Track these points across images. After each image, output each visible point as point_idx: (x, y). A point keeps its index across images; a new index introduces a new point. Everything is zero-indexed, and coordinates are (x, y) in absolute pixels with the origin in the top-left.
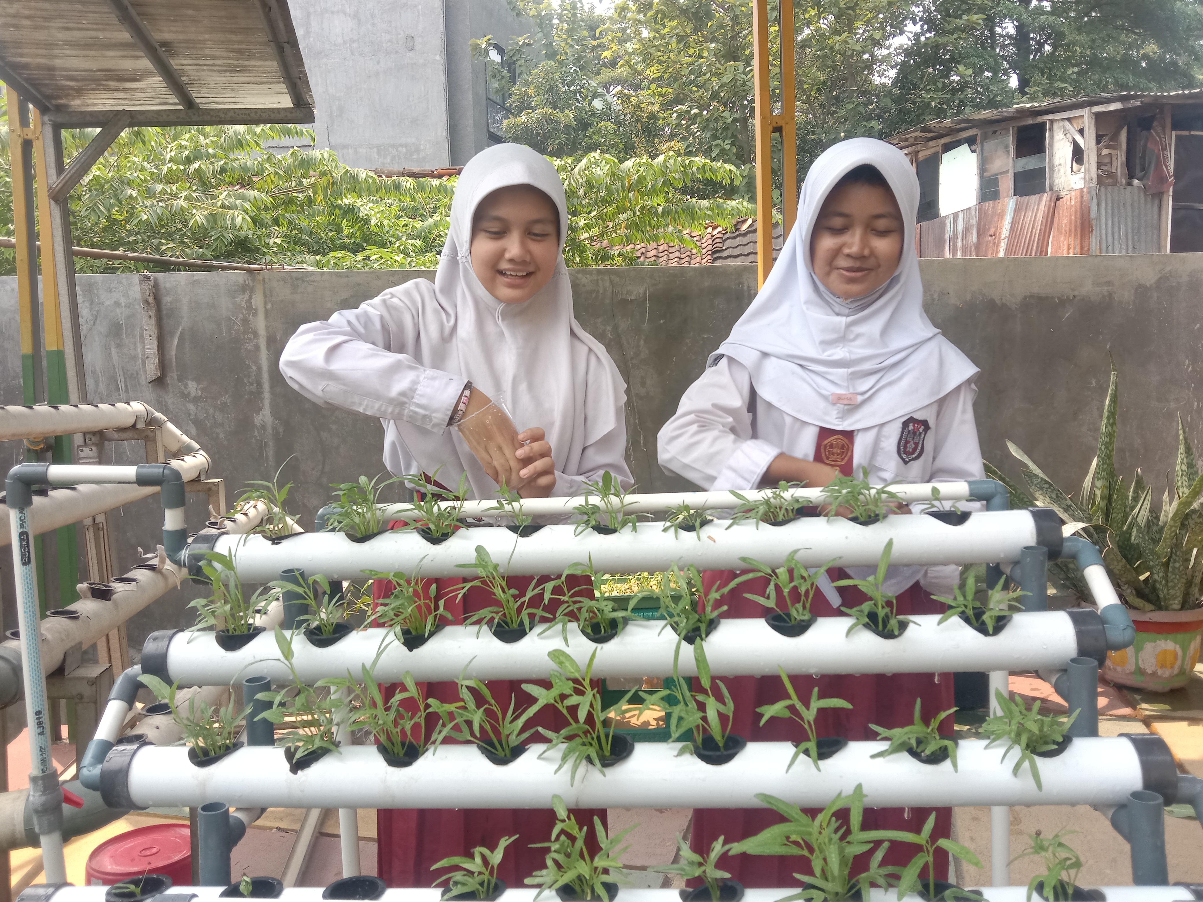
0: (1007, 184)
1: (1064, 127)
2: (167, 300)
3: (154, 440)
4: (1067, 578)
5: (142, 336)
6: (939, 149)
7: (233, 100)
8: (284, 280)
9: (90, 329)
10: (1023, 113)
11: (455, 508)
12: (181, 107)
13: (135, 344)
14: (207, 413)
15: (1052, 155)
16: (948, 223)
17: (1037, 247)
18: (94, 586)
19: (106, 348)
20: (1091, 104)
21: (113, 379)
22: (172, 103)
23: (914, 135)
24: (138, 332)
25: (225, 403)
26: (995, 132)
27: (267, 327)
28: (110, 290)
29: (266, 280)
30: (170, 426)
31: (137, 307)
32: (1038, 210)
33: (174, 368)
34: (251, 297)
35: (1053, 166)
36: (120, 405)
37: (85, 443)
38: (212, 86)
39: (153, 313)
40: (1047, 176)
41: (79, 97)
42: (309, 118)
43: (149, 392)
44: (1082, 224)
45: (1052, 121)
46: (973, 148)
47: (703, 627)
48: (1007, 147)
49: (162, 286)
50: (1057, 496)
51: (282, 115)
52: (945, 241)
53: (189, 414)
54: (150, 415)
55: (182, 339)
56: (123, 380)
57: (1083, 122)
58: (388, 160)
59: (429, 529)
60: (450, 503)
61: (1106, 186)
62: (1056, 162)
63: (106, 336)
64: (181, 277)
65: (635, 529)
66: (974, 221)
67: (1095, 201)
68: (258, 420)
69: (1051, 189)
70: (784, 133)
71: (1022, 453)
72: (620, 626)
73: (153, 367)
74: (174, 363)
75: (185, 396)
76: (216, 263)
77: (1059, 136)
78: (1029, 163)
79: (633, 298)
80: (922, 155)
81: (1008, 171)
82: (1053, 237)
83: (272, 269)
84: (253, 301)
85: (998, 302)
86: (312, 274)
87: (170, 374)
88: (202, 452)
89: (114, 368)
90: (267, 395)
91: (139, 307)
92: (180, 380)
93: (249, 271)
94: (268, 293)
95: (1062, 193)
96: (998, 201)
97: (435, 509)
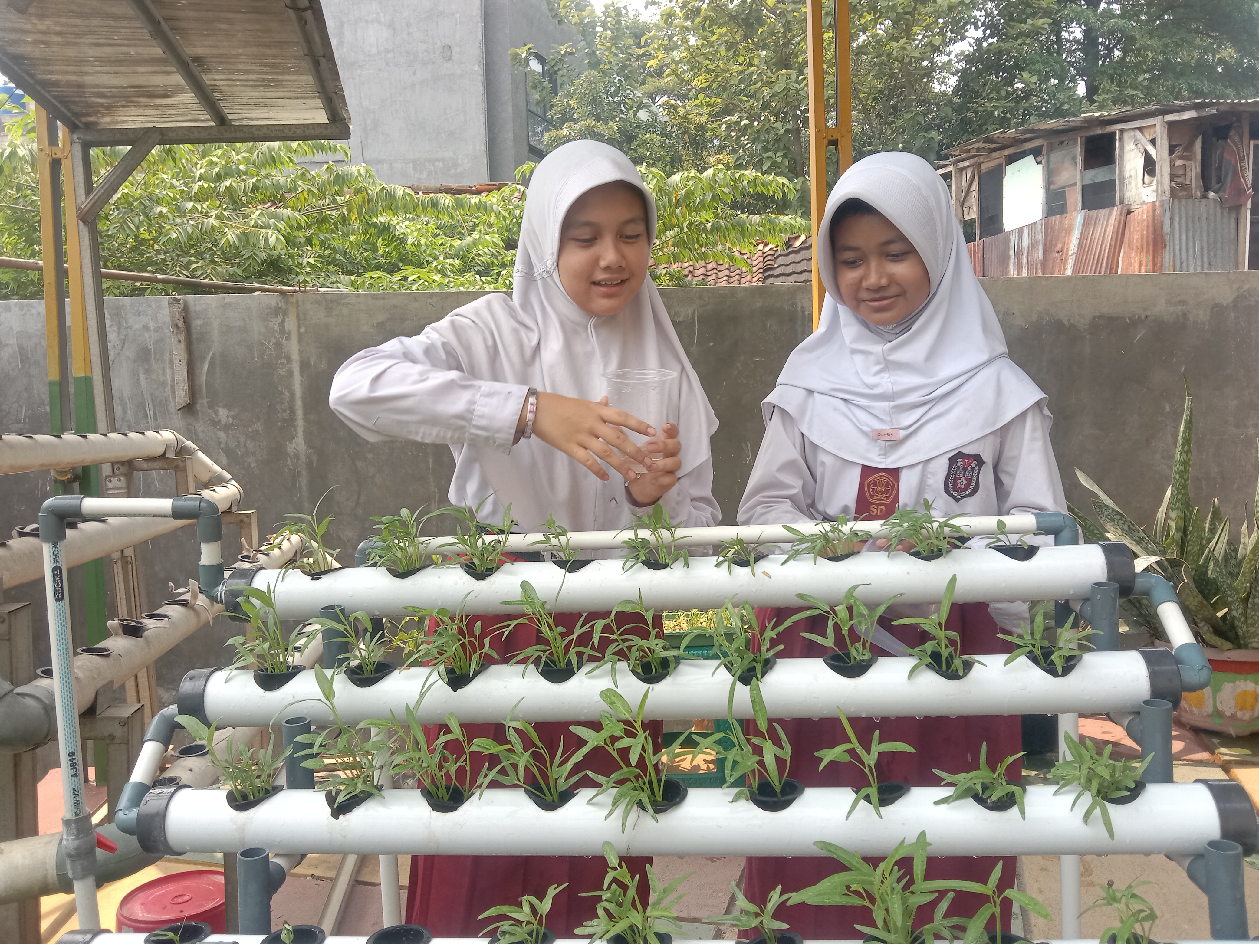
0: (1075, 197)
1: (1135, 136)
2: (197, 323)
3: (184, 470)
4: (1140, 615)
5: (171, 361)
6: (1003, 160)
7: (266, 115)
8: (318, 303)
9: (119, 354)
10: (1091, 123)
11: (499, 542)
12: (213, 124)
13: (164, 369)
14: (239, 442)
15: (1122, 166)
16: (1012, 238)
17: (1107, 263)
18: (125, 622)
19: (134, 374)
20: (1164, 112)
21: (141, 406)
22: (204, 119)
23: (976, 146)
24: (167, 357)
25: (257, 431)
26: (1061, 143)
27: (301, 352)
28: (139, 314)
29: (300, 303)
30: (200, 454)
31: (166, 331)
32: (1107, 224)
33: (204, 394)
34: (283, 321)
35: (1124, 178)
36: (150, 434)
37: (114, 473)
38: (245, 101)
39: (182, 337)
40: (1117, 188)
41: (109, 114)
42: (345, 135)
43: (178, 419)
44: (1155, 240)
45: (1122, 131)
46: (1039, 159)
47: (759, 667)
48: (1074, 158)
49: (192, 308)
50: (1129, 528)
51: (318, 131)
52: (1009, 257)
53: (220, 443)
54: (180, 444)
55: (212, 364)
56: (151, 407)
57: (1155, 132)
58: (425, 175)
59: (474, 564)
60: (495, 537)
61: (1179, 199)
62: (1127, 175)
63: (135, 361)
64: (212, 299)
65: (687, 564)
66: (1040, 237)
67: (1168, 214)
68: (290, 448)
69: (1122, 202)
70: (839, 147)
71: (1092, 482)
72: (672, 666)
73: (183, 393)
74: (204, 390)
75: (215, 423)
76: (248, 285)
77: (1129, 146)
78: (1098, 175)
79: (681, 319)
80: (984, 167)
81: (1075, 184)
82: (1124, 253)
83: (305, 291)
84: (286, 324)
85: (1066, 323)
86: (347, 296)
87: (199, 401)
88: (233, 482)
89: (142, 394)
90: (300, 423)
91: (168, 331)
92: (210, 407)
93: (282, 292)
94: (301, 315)
95: (1134, 207)
96: (1065, 215)
97: (480, 542)
